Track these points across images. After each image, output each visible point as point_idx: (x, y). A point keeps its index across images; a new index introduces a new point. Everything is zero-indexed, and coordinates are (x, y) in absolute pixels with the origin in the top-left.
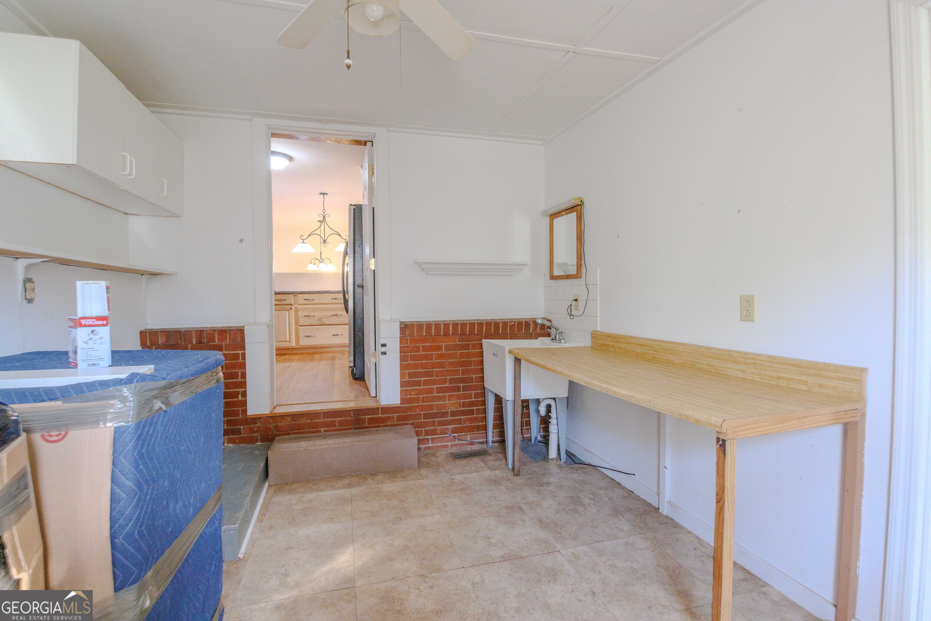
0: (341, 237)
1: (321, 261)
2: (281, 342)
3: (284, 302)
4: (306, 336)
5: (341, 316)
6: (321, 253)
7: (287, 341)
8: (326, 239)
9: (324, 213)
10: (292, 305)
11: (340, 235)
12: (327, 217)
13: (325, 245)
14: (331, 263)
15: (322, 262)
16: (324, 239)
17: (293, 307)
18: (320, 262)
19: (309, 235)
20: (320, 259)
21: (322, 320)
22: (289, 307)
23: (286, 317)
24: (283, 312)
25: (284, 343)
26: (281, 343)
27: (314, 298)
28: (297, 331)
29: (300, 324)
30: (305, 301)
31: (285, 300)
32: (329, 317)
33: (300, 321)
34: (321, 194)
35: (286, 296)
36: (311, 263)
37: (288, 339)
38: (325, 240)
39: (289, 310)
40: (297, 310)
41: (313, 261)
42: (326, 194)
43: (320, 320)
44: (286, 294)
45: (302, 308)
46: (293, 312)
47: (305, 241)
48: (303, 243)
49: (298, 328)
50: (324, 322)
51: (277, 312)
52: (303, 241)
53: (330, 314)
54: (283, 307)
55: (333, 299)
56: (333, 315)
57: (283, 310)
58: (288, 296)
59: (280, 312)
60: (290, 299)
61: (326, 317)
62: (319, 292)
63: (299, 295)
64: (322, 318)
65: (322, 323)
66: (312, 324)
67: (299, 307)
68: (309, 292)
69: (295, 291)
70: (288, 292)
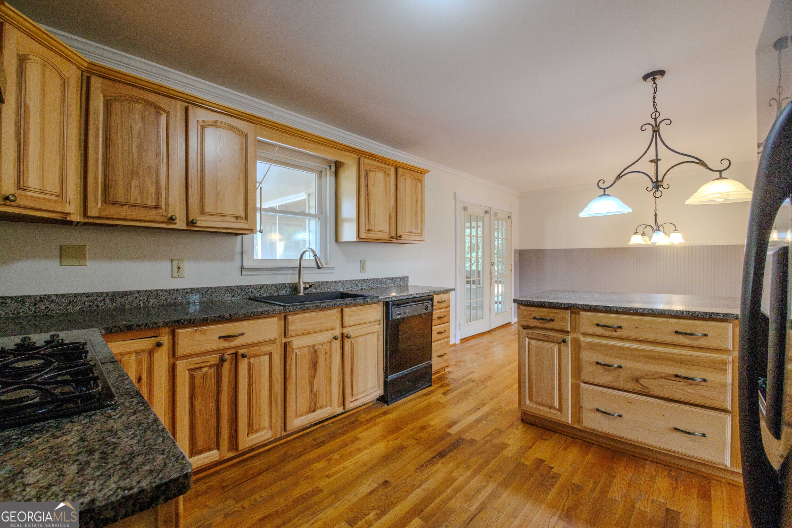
0: (706, 166)
1: (657, 228)
2: (544, 405)
3: (550, 325)
4: (598, 410)
5: (703, 383)
6: (656, 215)
7: (554, 408)
8: (660, 179)
9: (655, 119)
10: (567, 332)
11: (700, 162)
12: (663, 128)
13: (658, 194)
14: (676, 230)
15: (658, 230)
16: (654, 180)
17: (569, 339)
18: (654, 231)
19: (618, 178)
20: (654, 226)
21: (641, 382)
22: (561, 336)
23: (553, 355)
24: (546, 344)
25: (547, 409)
26: (542, 408)
27: (621, 324)
28: (576, 390)
29: (585, 378)
30: (600, 328)
31: (552, 320)
32: (662, 377)
33: (584, 372)
34: (645, 78)
35: (555, 313)
36: (636, 233)
37: (557, 405)
38: (658, 182)
39: (560, 343)
40: (577, 345)
41: (640, 230)
42: (662, 73)
43: (637, 380)
44: (554, 308)
45: (589, 343)
46: (568, 351)
47: (607, 191)
48: (605, 195)
49: (579, 384)
50: (648, 387)
51: (533, 342)
52: (604, 191)
53: (668, 372)
54: (547, 334)
55: (677, 332)
56: (676, 376)
57: (546, 339)
58: (558, 313)
59: (539, 343)
60: (565, 319)
61: (654, 377)
62: (635, 311)
63: (582, 313)
64: (641, 378)
65: (642, 390)
66: (613, 384)
67: (583, 339)
68: (608, 309)
69: (573, 304)
70: (558, 303)
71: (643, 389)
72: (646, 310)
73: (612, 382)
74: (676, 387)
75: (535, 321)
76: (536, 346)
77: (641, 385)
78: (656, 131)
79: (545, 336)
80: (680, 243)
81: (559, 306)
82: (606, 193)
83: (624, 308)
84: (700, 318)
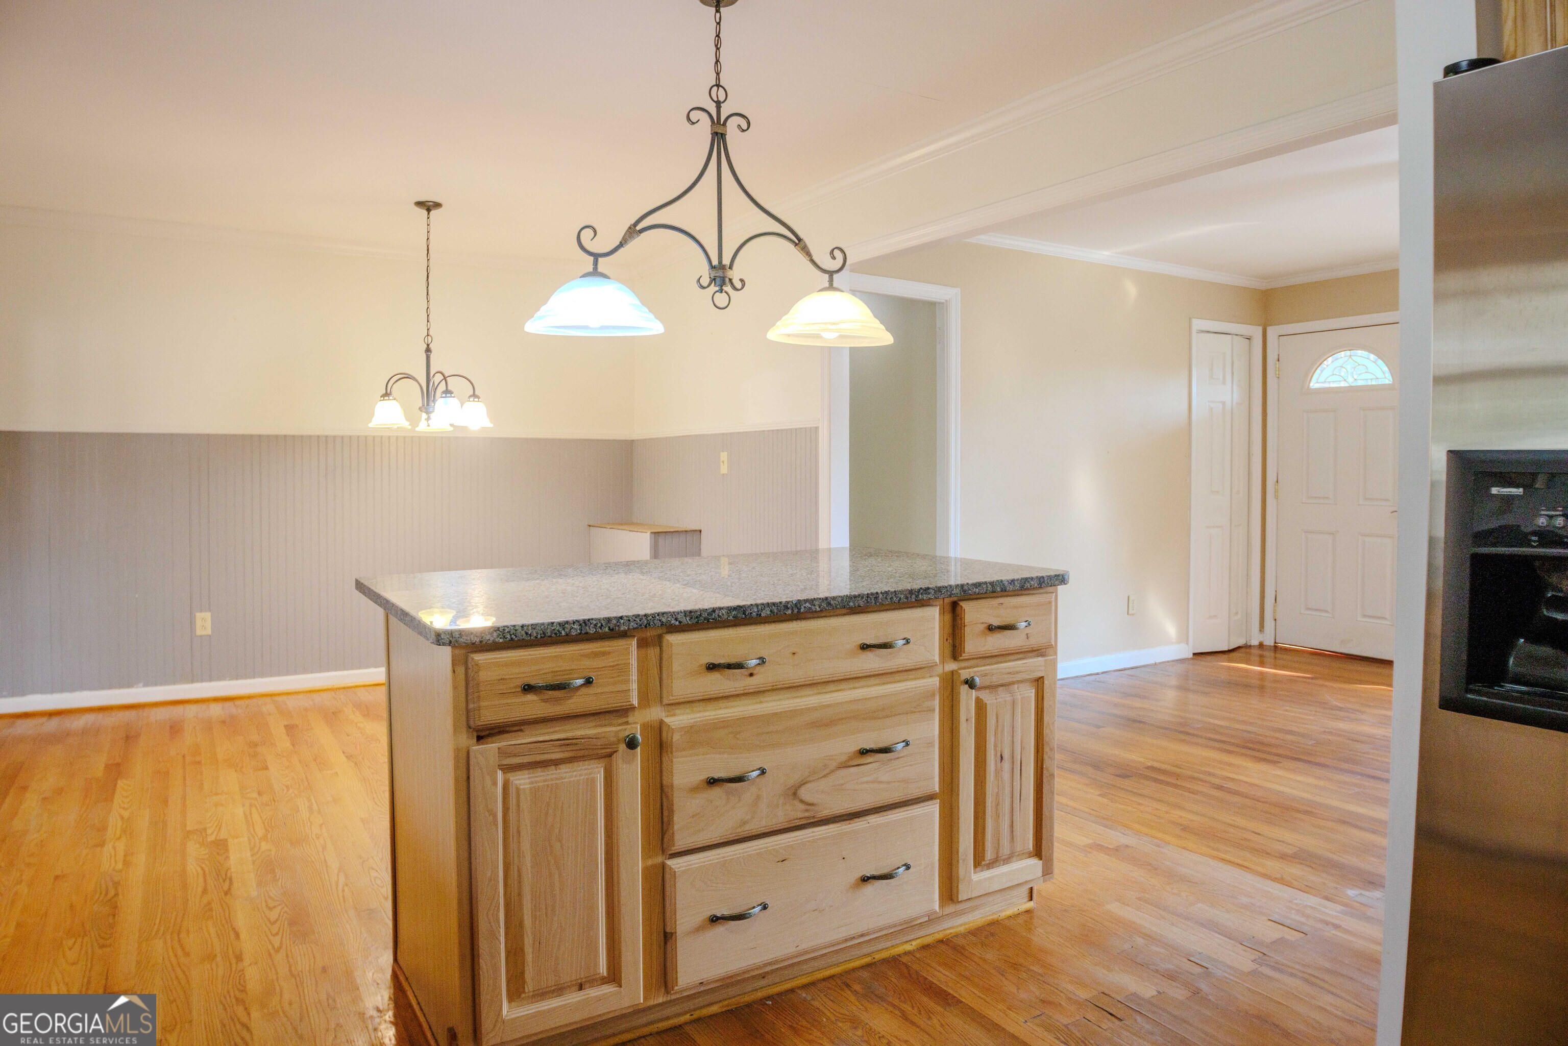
0: (808, 254)
3: (582, 701)
5: (904, 752)
6: (428, 350)
7: (595, 982)
8: (726, 261)
9: (718, 104)
10: (629, 710)
11: (798, 242)
13: (721, 299)
14: (474, 395)
16: (715, 262)
17: (635, 731)
19: (633, 231)
21: (804, 793)
22: (612, 730)
23: (593, 802)
24: (566, 773)
27: (764, 652)
29: (678, 841)
30: (715, 676)
31: (585, 683)
32: (841, 766)
33: (679, 821)
35: (598, 656)
36: (387, 394)
37: (602, 965)
38: (721, 267)
40: (658, 745)
43: (794, 793)
44: (596, 639)
45: (690, 730)
47: (602, 265)
48: (595, 272)
49: (663, 866)
50: (815, 801)
51: (522, 780)
52: (596, 263)
53: (850, 750)
54: (569, 735)
55: (865, 647)
56: (864, 752)
57: (567, 755)
58: (604, 654)
59: (542, 776)
60: (622, 670)
61: (827, 771)
62: (796, 611)
63: (673, 639)
64: (803, 784)
65: (807, 814)
66: (747, 827)
67: (678, 720)
68: (741, 615)
69: (653, 616)
70: (609, 620)
71: (807, 810)
72: (817, 603)
73: (744, 823)
74: (865, 779)
75: (531, 697)
76: (535, 792)
77: (802, 801)
78: (719, 137)
79: (565, 743)
80: (484, 429)
81: (611, 630)
82: (601, 269)
83: (774, 604)
84: (903, 603)
